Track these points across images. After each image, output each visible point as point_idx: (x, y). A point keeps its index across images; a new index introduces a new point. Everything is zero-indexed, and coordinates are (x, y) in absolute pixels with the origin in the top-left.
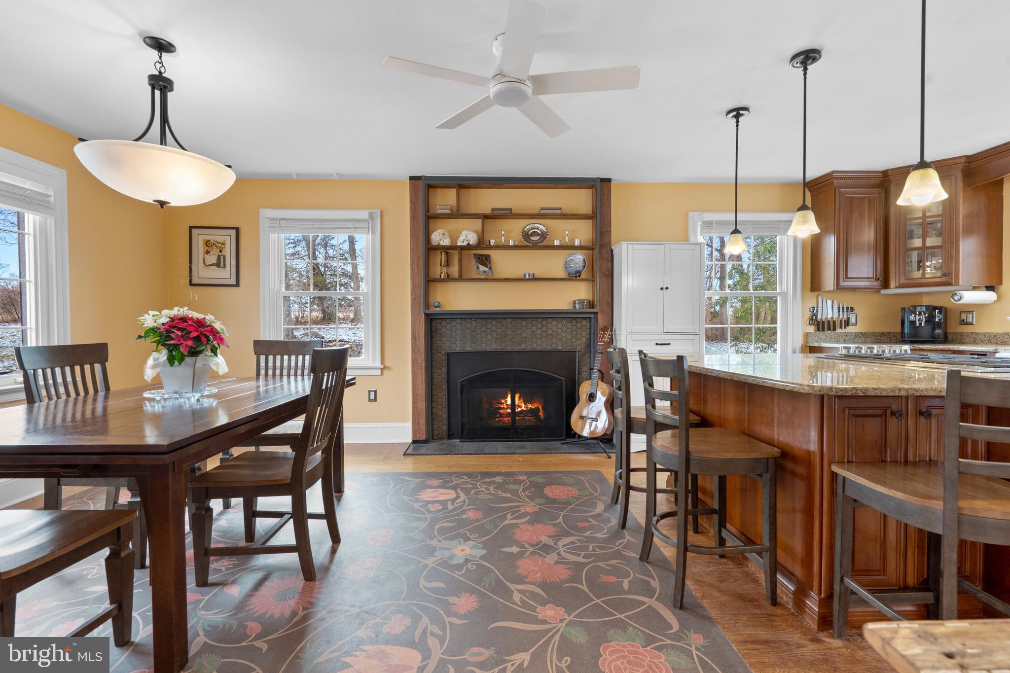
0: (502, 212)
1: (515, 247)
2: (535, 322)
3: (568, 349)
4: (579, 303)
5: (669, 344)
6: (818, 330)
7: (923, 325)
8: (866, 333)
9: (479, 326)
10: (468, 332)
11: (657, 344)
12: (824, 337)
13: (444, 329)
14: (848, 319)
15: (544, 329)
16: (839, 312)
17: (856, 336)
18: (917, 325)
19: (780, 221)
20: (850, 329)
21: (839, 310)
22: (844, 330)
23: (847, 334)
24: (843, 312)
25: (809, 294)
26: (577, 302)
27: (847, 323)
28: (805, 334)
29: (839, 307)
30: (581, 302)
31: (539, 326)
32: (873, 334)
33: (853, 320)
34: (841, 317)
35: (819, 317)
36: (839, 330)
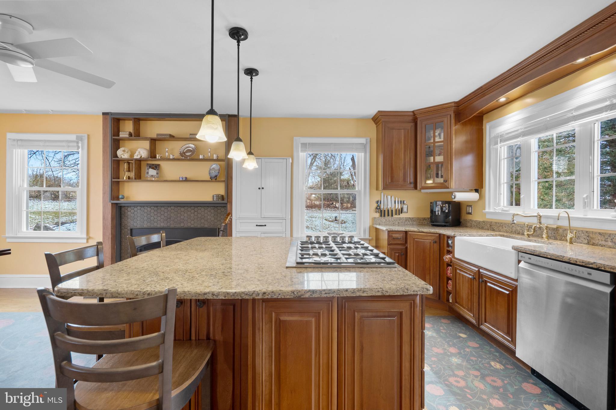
0: (163, 136)
1: (174, 159)
2: (189, 209)
3: (212, 227)
4: (216, 197)
5: (265, 225)
6: (381, 216)
7: (440, 214)
8: (413, 218)
9: (152, 211)
10: (145, 215)
11: (257, 225)
12: (385, 220)
13: (129, 213)
14: (402, 209)
15: (196, 213)
16: (395, 204)
17: (406, 220)
18: (437, 214)
19: (353, 144)
20: (402, 215)
21: (395, 202)
22: (399, 216)
23: (400, 219)
24: (398, 204)
25: (375, 192)
26: (215, 196)
27: (401, 211)
28: (372, 218)
29: (395, 201)
30: (218, 196)
31: (193, 211)
32: (418, 219)
33: (405, 210)
34: (397, 207)
35: (382, 207)
36: (395, 216)
